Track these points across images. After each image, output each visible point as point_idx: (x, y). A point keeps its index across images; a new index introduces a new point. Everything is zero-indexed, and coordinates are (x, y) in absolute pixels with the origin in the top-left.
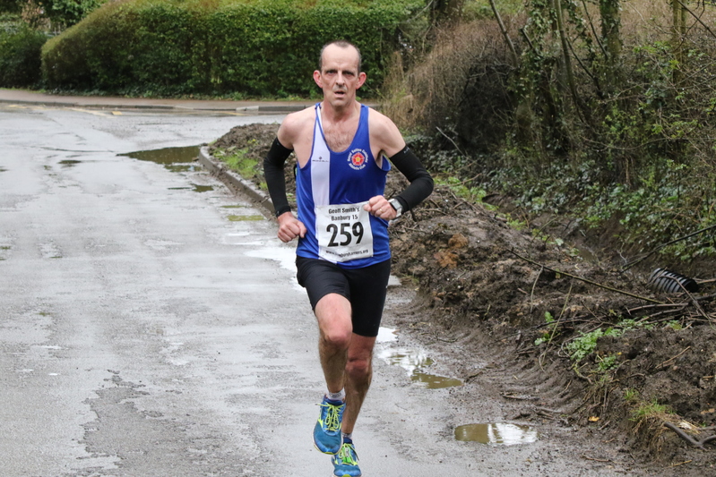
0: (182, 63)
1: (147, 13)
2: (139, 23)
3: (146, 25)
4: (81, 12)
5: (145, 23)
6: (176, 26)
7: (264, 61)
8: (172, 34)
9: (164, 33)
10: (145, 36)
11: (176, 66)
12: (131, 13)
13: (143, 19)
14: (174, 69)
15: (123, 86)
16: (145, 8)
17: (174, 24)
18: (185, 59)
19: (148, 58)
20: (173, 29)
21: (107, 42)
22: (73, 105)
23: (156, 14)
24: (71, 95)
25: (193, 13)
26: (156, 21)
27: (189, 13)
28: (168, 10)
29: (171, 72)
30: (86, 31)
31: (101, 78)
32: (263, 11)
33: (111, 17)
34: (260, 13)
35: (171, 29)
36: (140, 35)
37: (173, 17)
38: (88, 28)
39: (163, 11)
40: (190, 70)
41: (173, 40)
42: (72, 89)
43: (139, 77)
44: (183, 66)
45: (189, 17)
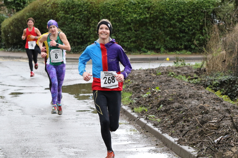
0: (85, 33)
1: (64, 3)
2: (59, 9)
3: (63, 10)
6: (81, 11)
7: (133, 31)
8: (78, 16)
9: (74, 15)
11: (81, 34)
12: (54, 3)
13: (61, 7)
14: (80, 36)
17: (80, 9)
18: (86, 30)
22: (20, 58)
23: (69, 4)
24: (19, 52)
25: (91, 3)
26: (69, 8)
27: (89, 3)
28: (76, 1)
29: (78, 38)
32: (132, 1)
33: (43, 6)
34: (130, 3)
35: (78, 13)
37: (79, 5)
38: (29, 12)
39: (73, 2)
40: (89, 37)
41: (79, 19)
42: (19, 48)
44: (85, 35)
45: (89, 5)
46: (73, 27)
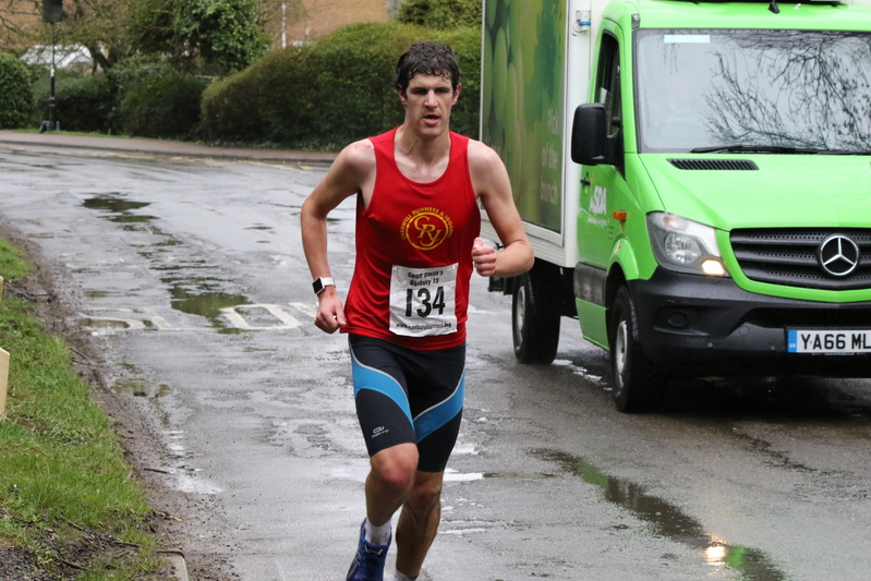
0: (371, 113)
1: (332, 56)
2: (322, 67)
3: (331, 70)
4: (243, 53)
5: (329, 67)
6: (366, 72)
7: (466, 111)
8: (360, 80)
9: (352, 79)
10: (328, 82)
11: (364, 116)
12: (312, 56)
13: (327, 63)
14: (362, 120)
15: (300, 138)
16: (328, 51)
17: (363, 69)
18: (374, 109)
19: (332, 108)
20: (361, 75)
21: (283, 88)
22: (247, 159)
23: (342, 57)
24: (237, 147)
25: (386, 57)
26: (342, 66)
27: (381, 57)
28: (357, 53)
29: (358, 123)
30: (260, 76)
31: (274, 128)
32: (466, 55)
33: (289, 60)
34: (462, 58)
36: (323, 81)
37: (363, 61)
38: (262, 73)
39: (350, 53)
40: (381, 121)
41: (362, 87)
42: (239, 139)
43: (319, 128)
45: (381, 61)
46: (350, 101)
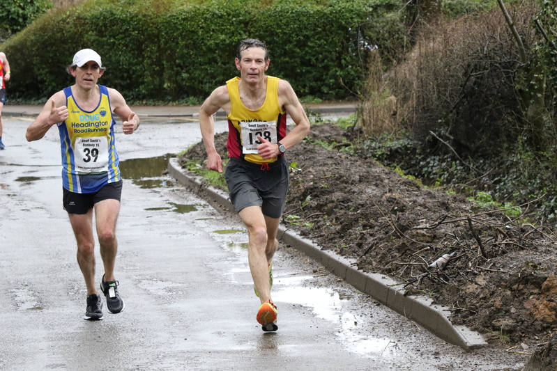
0: (134, 68)
1: (96, 17)
2: (87, 27)
3: (95, 30)
4: (25, 18)
5: (94, 27)
6: (127, 30)
7: (220, 64)
8: (122, 38)
9: (114, 37)
10: (94, 41)
11: (127, 71)
12: (78, 18)
13: (92, 23)
14: (125, 75)
16: (93, 12)
17: (124, 28)
18: (136, 64)
20: (124, 33)
21: (54, 48)
22: (21, 115)
23: (105, 18)
24: (18, 104)
25: (144, 16)
26: (105, 25)
27: (140, 17)
28: (118, 13)
29: (122, 78)
30: (33, 38)
31: (49, 85)
32: (217, 12)
33: (59, 23)
34: (214, 14)
35: (121, 33)
36: (89, 40)
37: (123, 21)
38: (35, 34)
39: (112, 14)
40: (142, 76)
41: (124, 45)
42: (19, 97)
44: (134, 72)
45: (140, 20)
46: (113, 59)
